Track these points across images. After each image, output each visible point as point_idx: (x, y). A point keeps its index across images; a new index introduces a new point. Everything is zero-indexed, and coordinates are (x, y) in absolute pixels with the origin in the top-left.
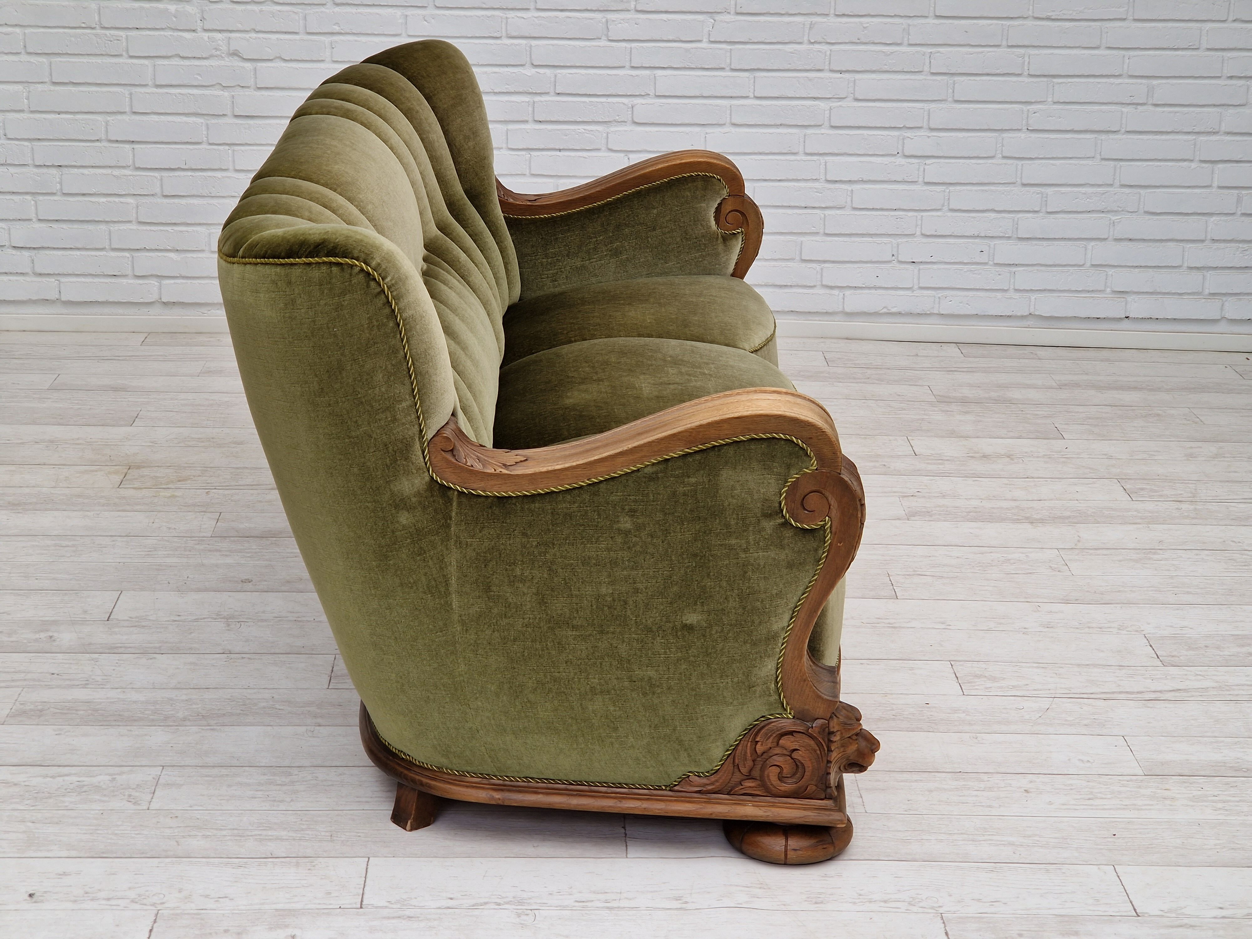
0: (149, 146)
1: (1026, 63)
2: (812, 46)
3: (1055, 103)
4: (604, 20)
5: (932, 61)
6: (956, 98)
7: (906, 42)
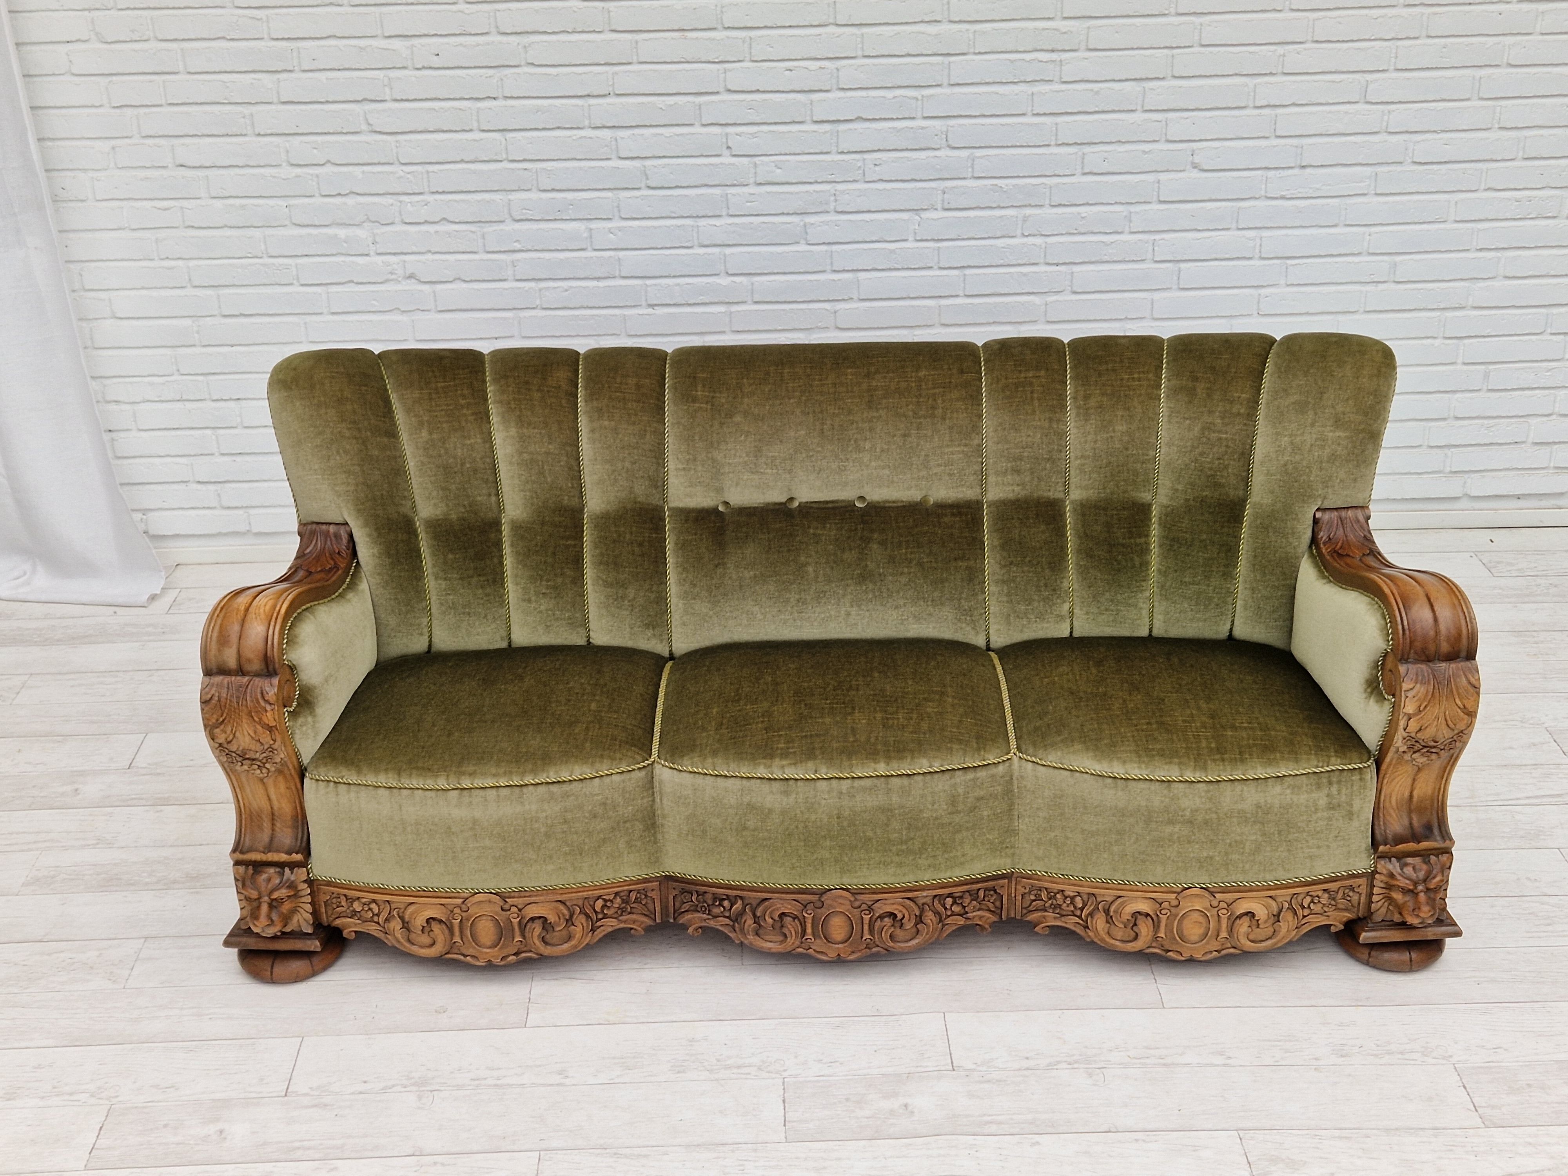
1: (1258, 244)
2: (1025, 240)
3: (1288, 285)
4: (802, 223)
5: (1156, 248)
6: (1181, 286)
7: (1127, 229)
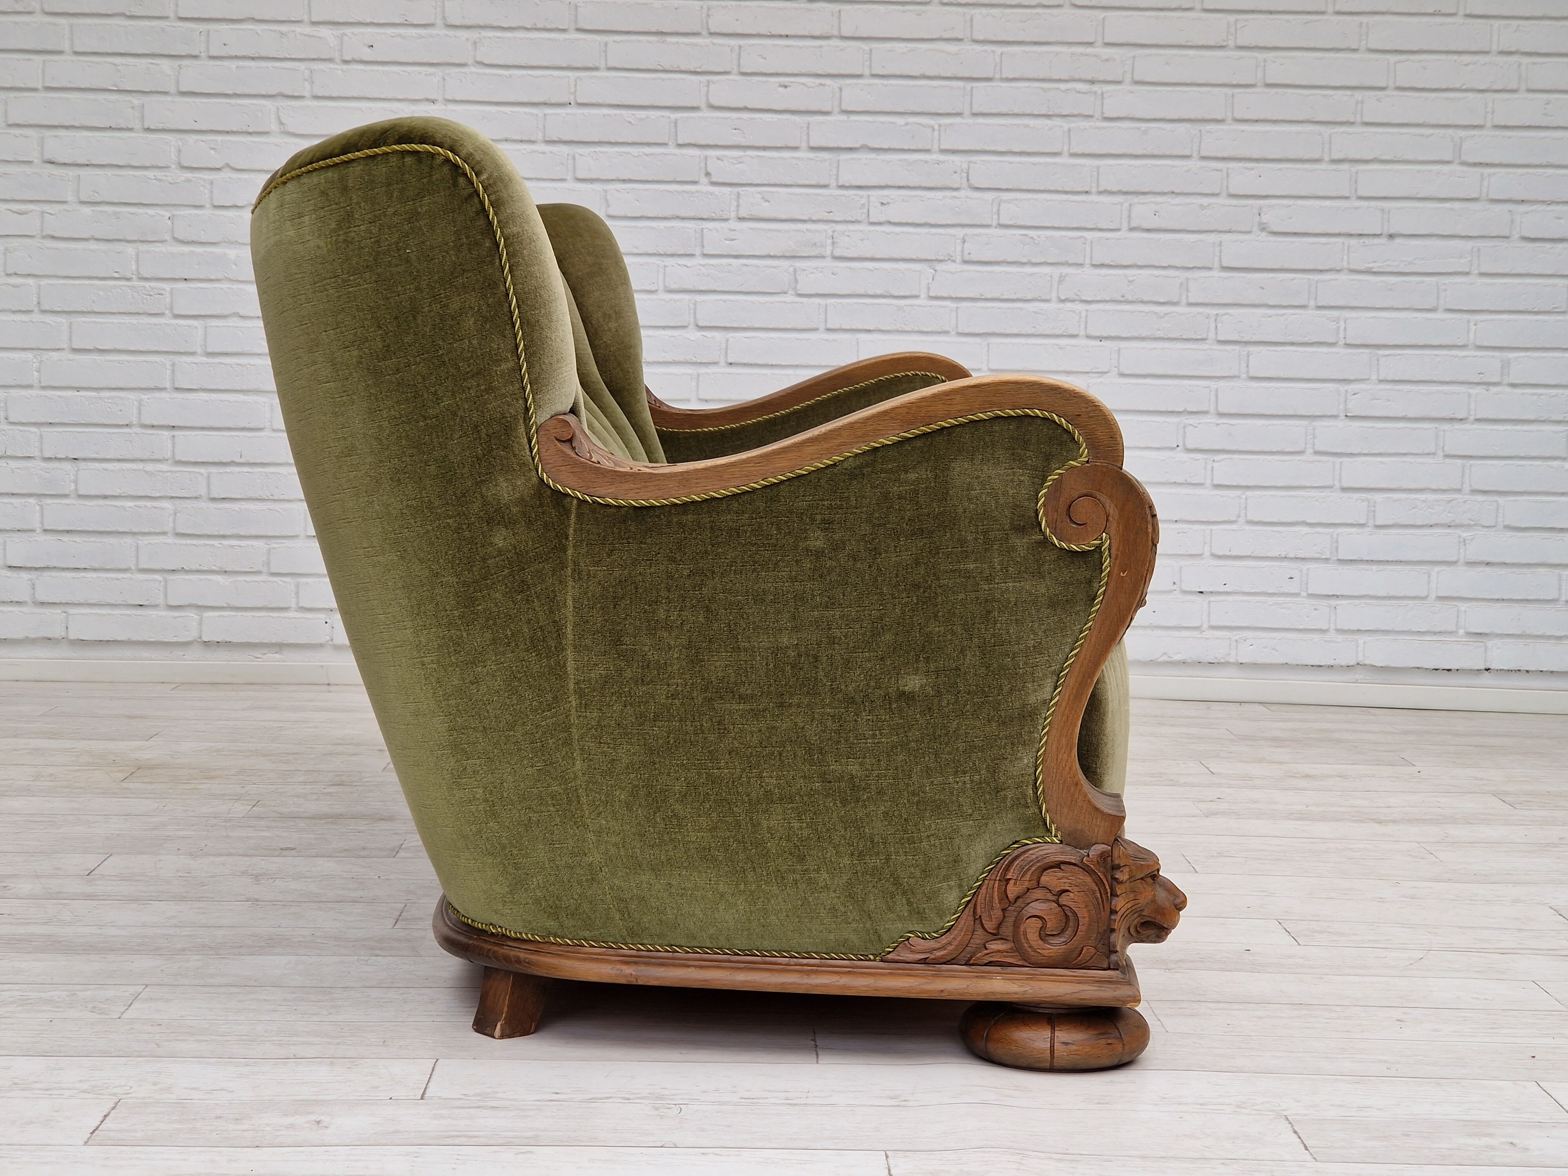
0: (194, 433)
